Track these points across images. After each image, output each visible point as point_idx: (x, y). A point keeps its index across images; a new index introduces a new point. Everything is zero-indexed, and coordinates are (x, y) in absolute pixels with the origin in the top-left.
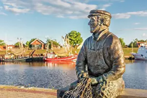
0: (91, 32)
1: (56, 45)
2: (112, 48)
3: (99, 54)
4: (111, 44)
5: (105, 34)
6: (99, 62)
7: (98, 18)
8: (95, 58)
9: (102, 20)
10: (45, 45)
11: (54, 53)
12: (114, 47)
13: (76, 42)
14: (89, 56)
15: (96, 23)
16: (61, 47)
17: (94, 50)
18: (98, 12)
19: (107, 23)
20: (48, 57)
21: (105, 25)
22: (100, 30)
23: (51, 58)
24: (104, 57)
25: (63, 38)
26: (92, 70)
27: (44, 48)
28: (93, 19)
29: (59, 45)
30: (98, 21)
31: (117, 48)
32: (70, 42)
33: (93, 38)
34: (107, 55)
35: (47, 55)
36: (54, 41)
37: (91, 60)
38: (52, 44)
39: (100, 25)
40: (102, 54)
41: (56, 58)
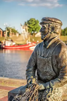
0: (42, 39)
1: (14, 32)
2: (60, 56)
3: (48, 62)
4: (59, 53)
5: (55, 42)
6: (48, 69)
7: (49, 26)
8: (45, 64)
9: (53, 29)
10: (3, 32)
11: (12, 41)
12: (62, 56)
13: (34, 29)
14: (38, 62)
15: (47, 30)
16: (20, 34)
17: (44, 57)
18: (49, 20)
19: (57, 31)
20: (6, 45)
21: (55, 33)
22: (50, 38)
23: (9, 45)
24: (52, 65)
25: (22, 25)
26: (41, 76)
27: (3, 35)
28: (44, 27)
29: (18, 33)
30: (48, 29)
31: (64, 57)
32: (28, 30)
33: (43, 45)
34: (55, 63)
35: (5, 42)
36: (13, 28)
37: (41, 66)
38: (10, 32)
39: (51, 33)
40: (50, 62)
41: (14, 45)
